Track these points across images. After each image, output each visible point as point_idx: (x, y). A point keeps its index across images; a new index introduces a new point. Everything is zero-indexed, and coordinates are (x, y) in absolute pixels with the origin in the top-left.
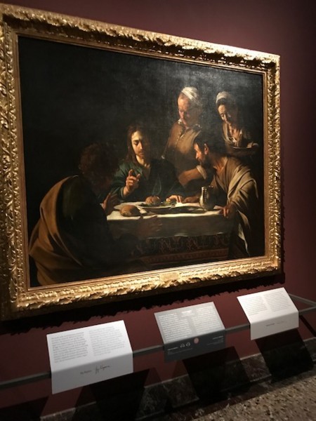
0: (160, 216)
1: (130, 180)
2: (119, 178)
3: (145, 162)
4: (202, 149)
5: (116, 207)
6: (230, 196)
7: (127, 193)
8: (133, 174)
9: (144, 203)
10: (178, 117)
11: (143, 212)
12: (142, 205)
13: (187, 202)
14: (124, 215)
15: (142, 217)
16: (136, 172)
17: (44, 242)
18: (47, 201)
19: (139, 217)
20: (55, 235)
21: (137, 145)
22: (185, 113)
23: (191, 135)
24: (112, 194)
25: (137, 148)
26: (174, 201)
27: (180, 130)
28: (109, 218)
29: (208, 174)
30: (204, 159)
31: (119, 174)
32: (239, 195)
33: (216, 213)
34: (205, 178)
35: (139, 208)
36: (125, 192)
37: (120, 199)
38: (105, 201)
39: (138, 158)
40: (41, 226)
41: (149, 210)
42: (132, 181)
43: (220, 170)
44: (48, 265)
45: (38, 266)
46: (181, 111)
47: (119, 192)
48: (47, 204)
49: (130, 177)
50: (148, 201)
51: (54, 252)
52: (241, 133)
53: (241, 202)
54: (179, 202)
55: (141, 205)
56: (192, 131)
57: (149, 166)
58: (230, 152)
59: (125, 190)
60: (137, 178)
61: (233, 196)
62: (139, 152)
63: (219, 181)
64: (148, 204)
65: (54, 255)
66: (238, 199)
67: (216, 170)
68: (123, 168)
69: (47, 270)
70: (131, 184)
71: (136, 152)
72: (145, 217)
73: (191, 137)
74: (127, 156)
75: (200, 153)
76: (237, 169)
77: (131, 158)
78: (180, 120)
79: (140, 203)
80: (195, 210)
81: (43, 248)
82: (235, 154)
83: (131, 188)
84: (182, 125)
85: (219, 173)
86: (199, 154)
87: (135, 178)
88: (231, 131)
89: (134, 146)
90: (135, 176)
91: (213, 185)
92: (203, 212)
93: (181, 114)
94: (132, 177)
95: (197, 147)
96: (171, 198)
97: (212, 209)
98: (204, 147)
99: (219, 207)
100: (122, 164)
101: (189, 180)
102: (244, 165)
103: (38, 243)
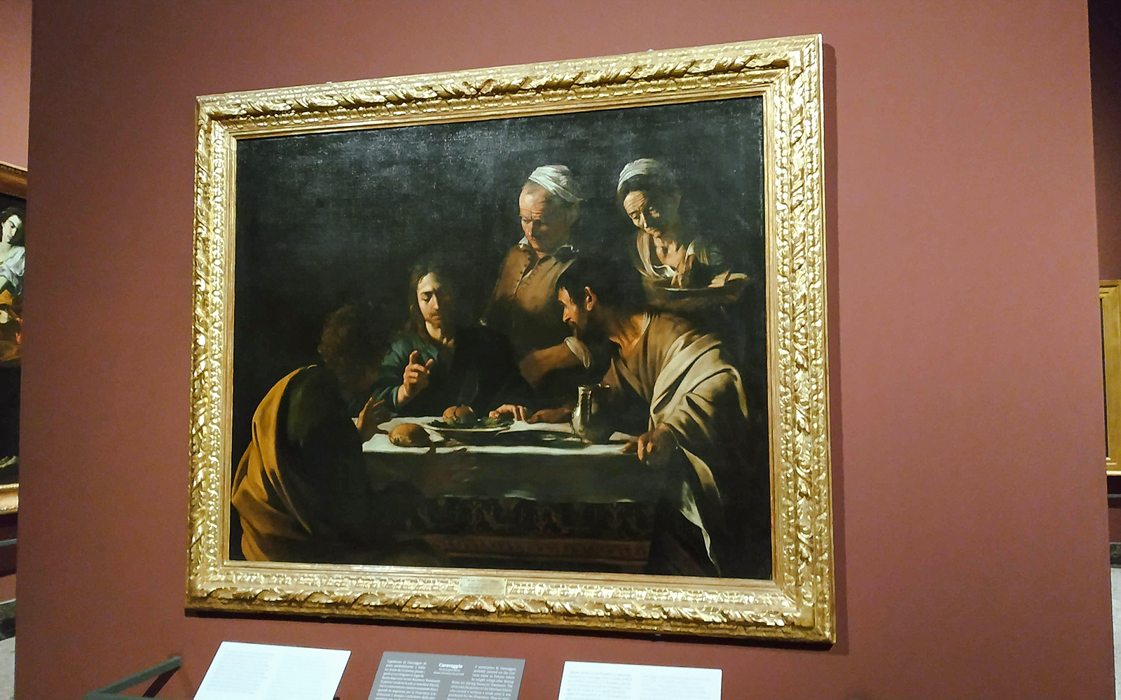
0: (473, 449)
1: (411, 372)
2: (391, 368)
3: (444, 334)
4: (578, 298)
5: (381, 427)
6: (656, 411)
7: (405, 398)
8: (419, 360)
9: (440, 419)
10: (521, 234)
11: (436, 437)
12: (435, 424)
13: (540, 421)
14: (397, 443)
15: (433, 450)
16: (424, 356)
17: (254, 484)
18: (264, 411)
19: (428, 449)
20: (273, 473)
21: (428, 301)
22: (537, 224)
23: (552, 270)
24: (375, 401)
25: (428, 307)
26: (507, 418)
27: (523, 261)
28: (367, 447)
29: (594, 356)
30: (585, 321)
31: (389, 360)
32: (685, 406)
33: (616, 450)
34: (587, 365)
35: (428, 429)
36: (400, 397)
37: (391, 410)
38: (361, 414)
39: (429, 326)
40: (252, 453)
41: (449, 435)
42: (416, 374)
43: (630, 344)
44: (257, 525)
45: (244, 525)
46: (528, 221)
47: (389, 396)
48: (262, 418)
49: (411, 366)
50: (448, 416)
51: (268, 503)
52: (690, 251)
53: (690, 425)
54: (519, 419)
55: (433, 424)
56: (553, 260)
57: (451, 342)
58: (658, 302)
59: (402, 393)
60: (427, 368)
61: (668, 410)
62: (433, 315)
63: (625, 372)
64: (449, 421)
65: (269, 507)
66: (683, 419)
67: (617, 346)
68: (398, 348)
69: (257, 534)
70: (415, 381)
71: (426, 316)
72: (439, 450)
73: (551, 275)
74: (408, 325)
75: (574, 308)
76: (681, 341)
77: (415, 328)
78: (524, 241)
79: (432, 419)
80: (559, 440)
81: (253, 493)
82: (673, 305)
83: (413, 387)
84: (529, 250)
85: (624, 352)
86: (570, 312)
87: (422, 368)
88: (659, 251)
89: (422, 304)
90: (423, 364)
91: (610, 380)
92: (581, 445)
93: (527, 227)
94: (416, 366)
95: (565, 296)
96: (499, 409)
97: (606, 441)
98: (584, 294)
99: (626, 436)
100: (395, 341)
101: (546, 370)
102: (701, 332)
103: (245, 484)
